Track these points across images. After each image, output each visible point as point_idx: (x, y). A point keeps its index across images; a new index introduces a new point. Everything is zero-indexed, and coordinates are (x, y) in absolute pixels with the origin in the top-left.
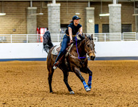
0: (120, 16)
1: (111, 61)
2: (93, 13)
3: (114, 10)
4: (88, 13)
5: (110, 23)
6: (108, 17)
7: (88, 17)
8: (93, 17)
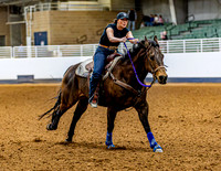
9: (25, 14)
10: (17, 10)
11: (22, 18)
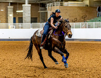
0: (30, 12)
1: (24, 41)
2: (12, 10)
3: (26, 8)
4: (9, 10)
5: (23, 16)
6: (22, 13)
7: (9, 12)
8: (12, 13)
9: (47, 7)
10: (44, 5)
11: (46, 9)
